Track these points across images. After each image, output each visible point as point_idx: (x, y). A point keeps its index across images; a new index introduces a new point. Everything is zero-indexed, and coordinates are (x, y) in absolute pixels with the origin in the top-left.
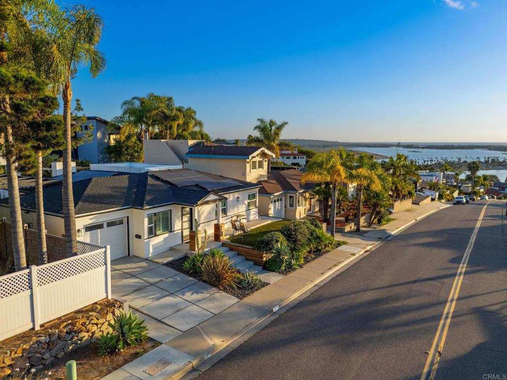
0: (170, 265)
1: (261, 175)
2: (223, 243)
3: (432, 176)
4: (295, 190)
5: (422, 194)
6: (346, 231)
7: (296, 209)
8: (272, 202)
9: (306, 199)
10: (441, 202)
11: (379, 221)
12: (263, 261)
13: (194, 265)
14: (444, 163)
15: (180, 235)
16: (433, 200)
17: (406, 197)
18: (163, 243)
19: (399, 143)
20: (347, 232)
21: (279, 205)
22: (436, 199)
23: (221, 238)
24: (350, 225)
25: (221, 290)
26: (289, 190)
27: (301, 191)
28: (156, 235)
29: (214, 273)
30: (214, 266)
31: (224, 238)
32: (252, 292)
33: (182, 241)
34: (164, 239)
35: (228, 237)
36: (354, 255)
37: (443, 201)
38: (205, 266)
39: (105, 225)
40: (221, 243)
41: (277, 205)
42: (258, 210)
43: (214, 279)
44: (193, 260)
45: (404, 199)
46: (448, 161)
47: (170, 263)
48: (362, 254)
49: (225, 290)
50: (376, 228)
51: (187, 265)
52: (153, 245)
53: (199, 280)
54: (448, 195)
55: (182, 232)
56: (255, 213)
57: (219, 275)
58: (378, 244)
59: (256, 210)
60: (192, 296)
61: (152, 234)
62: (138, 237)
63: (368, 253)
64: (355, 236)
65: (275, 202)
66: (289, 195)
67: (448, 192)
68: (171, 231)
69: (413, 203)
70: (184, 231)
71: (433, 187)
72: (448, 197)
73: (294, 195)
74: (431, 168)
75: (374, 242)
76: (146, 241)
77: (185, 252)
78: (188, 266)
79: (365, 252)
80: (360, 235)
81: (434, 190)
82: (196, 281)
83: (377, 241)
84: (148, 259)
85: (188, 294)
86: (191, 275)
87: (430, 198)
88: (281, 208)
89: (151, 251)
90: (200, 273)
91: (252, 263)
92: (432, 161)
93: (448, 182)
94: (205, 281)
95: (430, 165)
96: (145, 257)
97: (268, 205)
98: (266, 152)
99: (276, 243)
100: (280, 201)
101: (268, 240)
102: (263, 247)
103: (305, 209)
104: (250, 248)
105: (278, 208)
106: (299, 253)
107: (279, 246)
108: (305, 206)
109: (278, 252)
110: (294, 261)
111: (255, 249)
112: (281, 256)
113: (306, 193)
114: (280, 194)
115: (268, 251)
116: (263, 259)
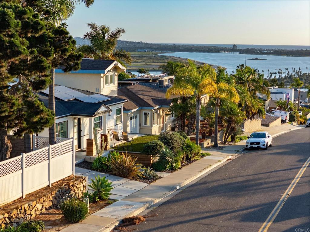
1: (112, 91)
3: (282, 93)
4: (151, 106)
5: (272, 115)
6: (204, 147)
7: (152, 126)
8: (129, 118)
9: (160, 117)
10: (292, 125)
11: (233, 139)
12: (151, 164)
13: (101, 164)
14: (296, 76)
16: (283, 122)
17: (255, 116)
19: (234, 46)
20: (206, 148)
21: (135, 122)
22: (287, 121)
23: (107, 147)
24: (208, 141)
25: (130, 179)
26: (144, 107)
27: (157, 107)
36: (220, 161)
37: (295, 124)
41: (133, 123)
45: (254, 118)
46: (302, 73)
48: (226, 162)
50: (231, 144)
53: (110, 174)
54: (301, 117)
56: (121, 128)
58: (237, 155)
59: (122, 125)
63: (230, 161)
64: (215, 150)
65: (131, 119)
66: (143, 112)
67: (300, 114)
69: (263, 125)
71: (284, 106)
72: (301, 120)
73: (150, 112)
74: (280, 83)
75: (233, 154)
77: (83, 157)
79: (228, 160)
80: (218, 149)
81: (284, 110)
83: (236, 153)
86: (101, 171)
87: (280, 119)
88: (136, 126)
92: (281, 73)
93: (301, 102)
95: (278, 79)
97: (127, 122)
98: (118, 65)
99: (160, 148)
100: (135, 118)
101: (153, 146)
102: (150, 151)
103: (159, 127)
104: (138, 154)
105: (134, 125)
106: (177, 158)
107: (164, 150)
108: (159, 124)
109: (164, 154)
110: (174, 164)
111: (143, 154)
112: (166, 157)
113: (160, 110)
114: (136, 111)
115: (154, 155)
116: (151, 161)
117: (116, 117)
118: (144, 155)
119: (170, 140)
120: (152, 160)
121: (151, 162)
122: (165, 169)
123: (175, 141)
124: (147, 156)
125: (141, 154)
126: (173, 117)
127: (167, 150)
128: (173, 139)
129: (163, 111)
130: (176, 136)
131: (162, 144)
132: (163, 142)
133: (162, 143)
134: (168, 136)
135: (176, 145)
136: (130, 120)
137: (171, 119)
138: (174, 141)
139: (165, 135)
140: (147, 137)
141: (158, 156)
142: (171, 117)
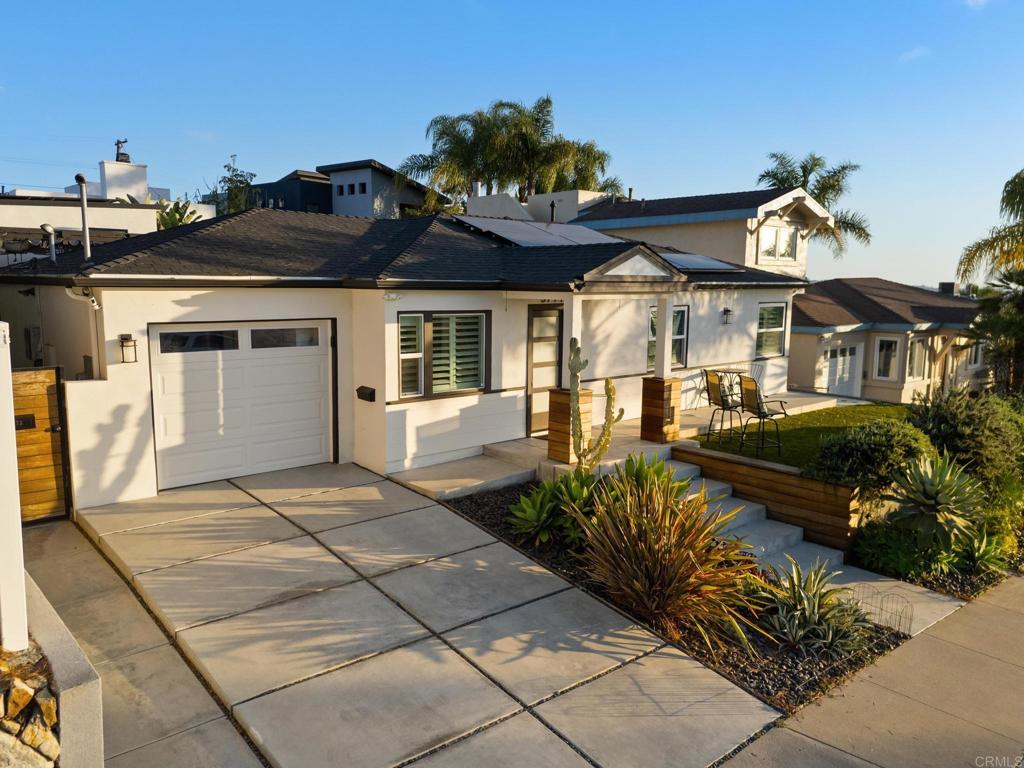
0: (467, 505)
2: (673, 449)
4: (905, 321)
7: (903, 381)
8: (826, 352)
9: (933, 357)
12: (848, 528)
13: (556, 512)
15: (522, 406)
18: (456, 425)
21: (847, 366)
23: (665, 429)
25: (671, 643)
26: (881, 322)
27: (924, 326)
28: (429, 396)
29: (640, 559)
30: (639, 526)
31: (679, 431)
32: (835, 673)
33: (529, 430)
34: (462, 410)
35: (693, 432)
38: (601, 523)
39: (245, 339)
40: (666, 448)
41: (840, 367)
42: (789, 364)
43: (637, 585)
44: (555, 495)
47: (470, 498)
49: (692, 644)
51: (527, 510)
52: (419, 429)
53: (574, 580)
55: (528, 399)
56: (779, 371)
57: (664, 568)
59: (783, 362)
60: (527, 660)
61: (415, 389)
62: (367, 394)
65: (834, 355)
66: (877, 339)
68: (487, 390)
70: (536, 397)
73: (898, 339)
76: (389, 409)
77: (531, 466)
78: (531, 513)
82: (555, 581)
84: (396, 477)
85: (508, 645)
86: (537, 554)
88: (852, 377)
89: (411, 447)
90: (581, 550)
91: (797, 532)
94: (598, 591)
96: (388, 469)
97: (815, 361)
98: (806, 202)
99: (905, 457)
100: (848, 353)
101: (869, 445)
102: (850, 470)
103: (929, 386)
104: (789, 474)
105: (843, 373)
106: (999, 513)
107: (925, 468)
108: (929, 377)
109: (926, 494)
110: (981, 542)
111: (812, 479)
112: (934, 509)
113: (936, 337)
114: (852, 332)
115: (873, 488)
116: (849, 518)
117: (760, 336)
118: (819, 487)
119: (968, 424)
120: (856, 511)
121: (854, 522)
122: (928, 569)
123: (991, 430)
124: (830, 490)
125: (801, 476)
126: (978, 365)
127: (942, 476)
128: (982, 421)
129: (944, 341)
130: (994, 413)
131: (923, 442)
132: (927, 432)
133: (921, 435)
134: (957, 408)
135: (997, 450)
136: (832, 357)
137: (970, 367)
138: (987, 432)
139: (943, 404)
140: (874, 409)
141: (890, 498)
142: (970, 363)
